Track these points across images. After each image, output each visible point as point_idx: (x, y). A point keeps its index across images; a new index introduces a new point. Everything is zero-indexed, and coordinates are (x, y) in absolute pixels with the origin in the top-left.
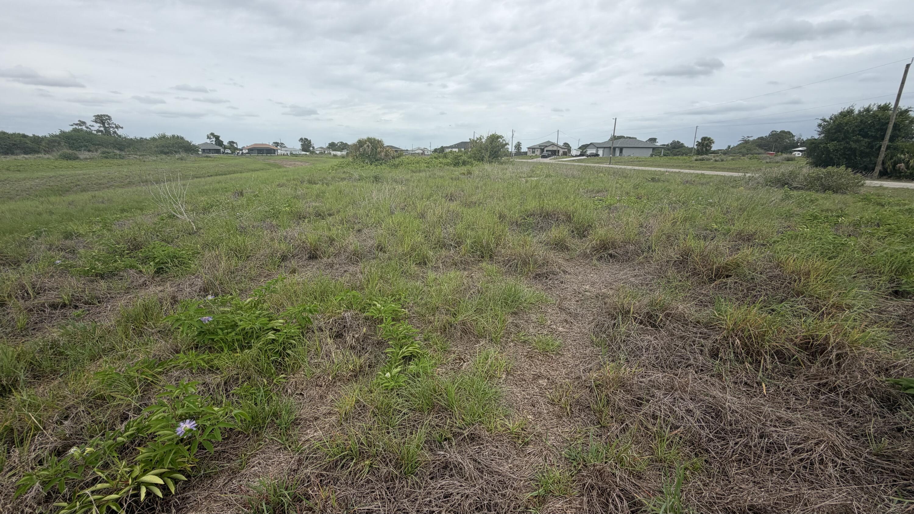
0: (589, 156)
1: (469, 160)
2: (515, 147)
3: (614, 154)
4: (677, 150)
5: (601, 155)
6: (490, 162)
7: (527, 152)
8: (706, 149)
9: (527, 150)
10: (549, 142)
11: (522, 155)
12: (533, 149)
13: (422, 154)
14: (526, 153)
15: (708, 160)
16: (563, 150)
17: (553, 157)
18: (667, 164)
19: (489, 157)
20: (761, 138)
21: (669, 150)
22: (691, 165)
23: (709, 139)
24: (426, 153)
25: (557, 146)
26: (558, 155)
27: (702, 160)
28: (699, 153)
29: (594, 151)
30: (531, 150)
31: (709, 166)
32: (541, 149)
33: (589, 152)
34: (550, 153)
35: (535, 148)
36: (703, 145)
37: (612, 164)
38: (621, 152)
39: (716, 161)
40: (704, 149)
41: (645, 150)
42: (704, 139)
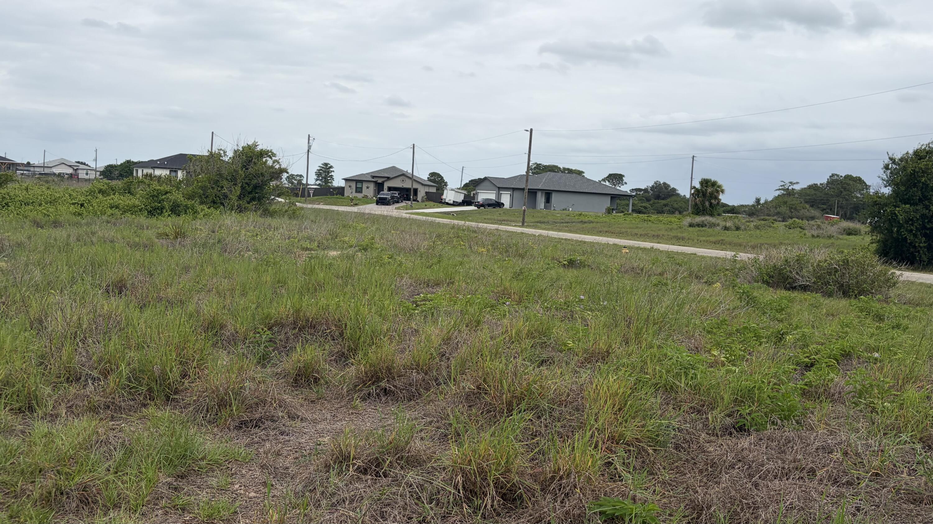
0: (482, 205)
1: (189, 203)
2: (318, 174)
3: (533, 203)
4: (663, 202)
5: (507, 205)
6: (241, 210)
7: (343, 188)
8: (711, 204)
9: (342, 184)
10: (394, 168)
11: (332, 194)
12: (357, 181)
13: (71, 176)
14: (340, 191)
15: (712, 225)
16: (427, 189)
17: (403, 204)
18: (636, 231)
19: (240, 198)
20: (813, 187)
21: (648, 200)
22: (679, 235)
23: (714, 184)
24: (82, 175)
25: (412, 178)
26: (415, 200)
27: (701, 225)
28: (698, 211)
29: (491, 196)
30: (353, 185)
31: (712, 239)
32: (376, 182)
33: (483, 195)
34: (396, 194)
35: (361, 182)
36: (704, 195)
37: (528, 226)
38: (548, 200)
39: (726, 228)
40: (707, 204)
41: (596, 199)
42: (705, 183)
